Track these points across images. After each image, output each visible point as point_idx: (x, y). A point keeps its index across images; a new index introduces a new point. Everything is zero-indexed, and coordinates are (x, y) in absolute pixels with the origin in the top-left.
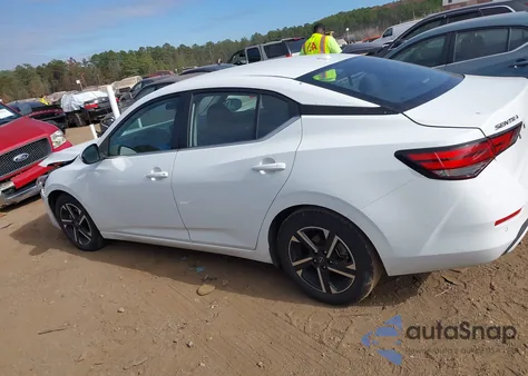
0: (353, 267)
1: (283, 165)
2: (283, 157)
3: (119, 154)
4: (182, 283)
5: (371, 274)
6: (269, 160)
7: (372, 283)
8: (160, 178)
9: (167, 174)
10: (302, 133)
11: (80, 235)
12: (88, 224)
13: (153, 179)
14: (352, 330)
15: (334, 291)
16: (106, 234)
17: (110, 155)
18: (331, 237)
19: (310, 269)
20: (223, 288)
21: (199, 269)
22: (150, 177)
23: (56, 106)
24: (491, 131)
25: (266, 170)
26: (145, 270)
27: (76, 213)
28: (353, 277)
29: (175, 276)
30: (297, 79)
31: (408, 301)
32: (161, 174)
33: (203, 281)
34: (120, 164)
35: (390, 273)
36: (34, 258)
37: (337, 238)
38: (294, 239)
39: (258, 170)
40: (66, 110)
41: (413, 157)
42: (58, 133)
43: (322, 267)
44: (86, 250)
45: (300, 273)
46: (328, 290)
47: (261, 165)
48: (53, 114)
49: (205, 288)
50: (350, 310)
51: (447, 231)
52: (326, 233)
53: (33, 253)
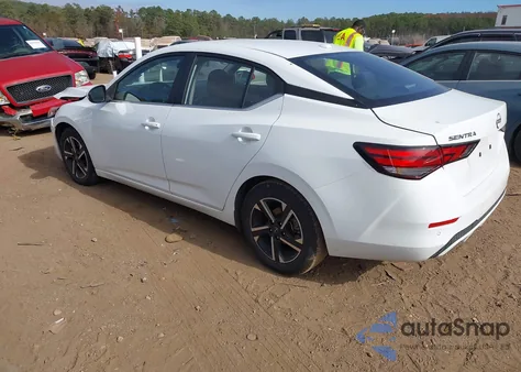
0: (300, 241)
1: (258, 137)
2: (260, 128)
3: (124, 99)
4: (155, 229)
5: (315, 250)
6: (248, 129)
7: (315, 260)
8: (152, 128)
9: (159, 125)
10: (281, 110)
11: (77, 168)
12: (86, 160)
13: (147, 128)
14: (286, 297)
15: (281, 261)
16: (100, 172)
17: (115, 99)
18: (287, 210)
19: (265, 237)
20: (191, 240)
21: (174, 221)
22: (144, 125)
23: (93, 50)
24: (444, 141)
25: (243, 138)
26: (127, 212)
27: (77, 147)
28: (299, 250)
29: (152, 223)
30: (289, 60)
31: (346, 284)
32: (154, 124)
33: (174, 231)
34: (122, 108)
35: (332, 253)
36: (33, 182)
37: (292, 212)
38: (256, 207)
39: (236, 137)
40: (101, 55)
41: (368, 151)
42: (83, 73)
43: (275, 237)
44: (80, 184)
45: (256, 238)
46: (277, 259)
47: (240, 132)
48: (87, 56)
49: (173, 237)
50: (292, 280)
51: (386, 224)
52: (284, 205)
53: (33, 177)
